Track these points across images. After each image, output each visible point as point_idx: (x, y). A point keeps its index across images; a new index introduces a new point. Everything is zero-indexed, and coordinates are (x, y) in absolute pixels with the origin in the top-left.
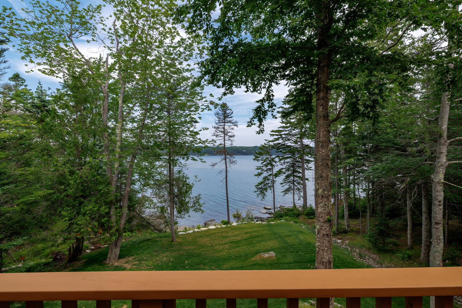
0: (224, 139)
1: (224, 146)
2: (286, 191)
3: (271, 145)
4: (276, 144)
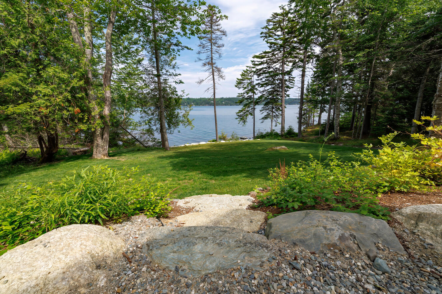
0: (211, 51)
1: (212, 59)
2: (266, 118)
3: (253, 71)
4: (258, 70)
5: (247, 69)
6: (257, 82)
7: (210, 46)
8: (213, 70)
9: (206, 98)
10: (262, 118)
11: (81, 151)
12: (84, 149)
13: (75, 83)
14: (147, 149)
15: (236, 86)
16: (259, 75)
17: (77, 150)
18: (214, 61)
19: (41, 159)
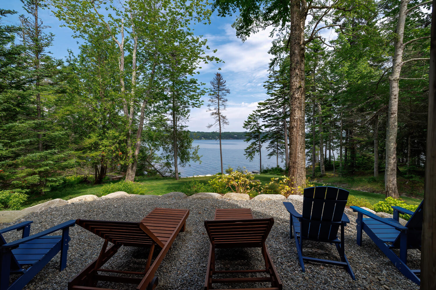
0: (219, 104)
1: (219, 110)
2: (271, 155)
3: (258, 115)
4: (262, 114)
5: (253, 114)
6: (263, 123)
7: (218, 101)
8: (219, 118)
9: (230, 132)
10: (269, 155)
11: (117, 178)
12: (120, 176)
13: (122, 138)
14: (165, 178)
15: (244, 127)
16: (265, 118)
17: (115, 177)
18: (220, 111)
19: (94, 182)
